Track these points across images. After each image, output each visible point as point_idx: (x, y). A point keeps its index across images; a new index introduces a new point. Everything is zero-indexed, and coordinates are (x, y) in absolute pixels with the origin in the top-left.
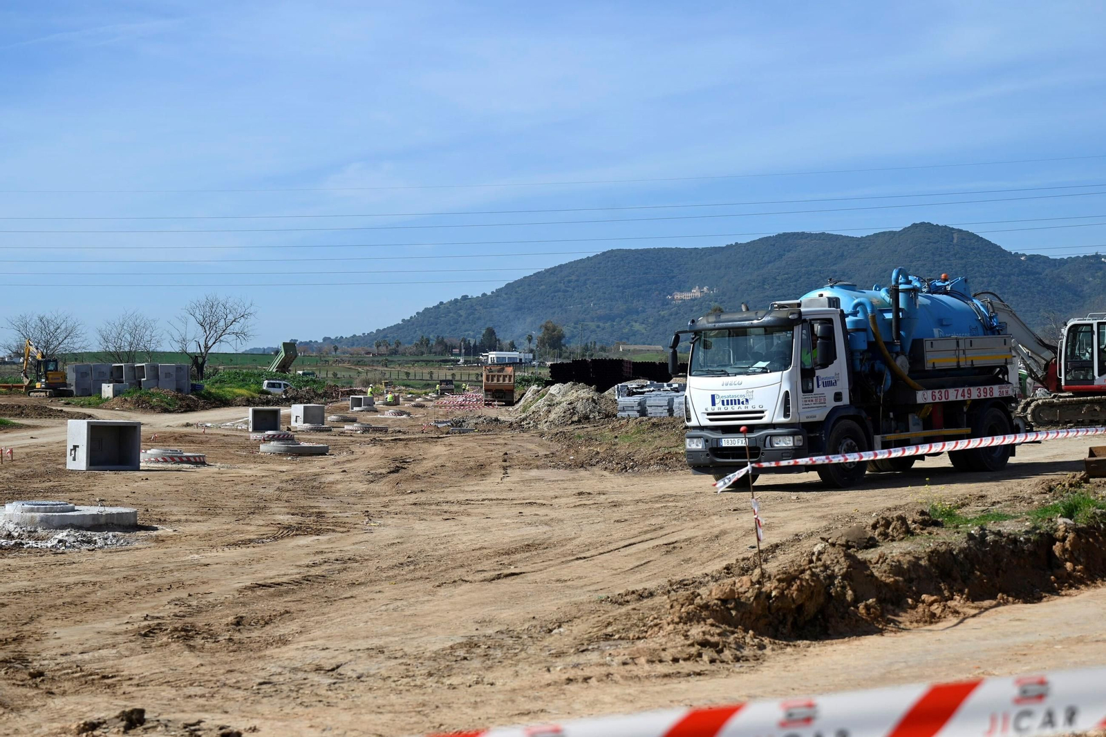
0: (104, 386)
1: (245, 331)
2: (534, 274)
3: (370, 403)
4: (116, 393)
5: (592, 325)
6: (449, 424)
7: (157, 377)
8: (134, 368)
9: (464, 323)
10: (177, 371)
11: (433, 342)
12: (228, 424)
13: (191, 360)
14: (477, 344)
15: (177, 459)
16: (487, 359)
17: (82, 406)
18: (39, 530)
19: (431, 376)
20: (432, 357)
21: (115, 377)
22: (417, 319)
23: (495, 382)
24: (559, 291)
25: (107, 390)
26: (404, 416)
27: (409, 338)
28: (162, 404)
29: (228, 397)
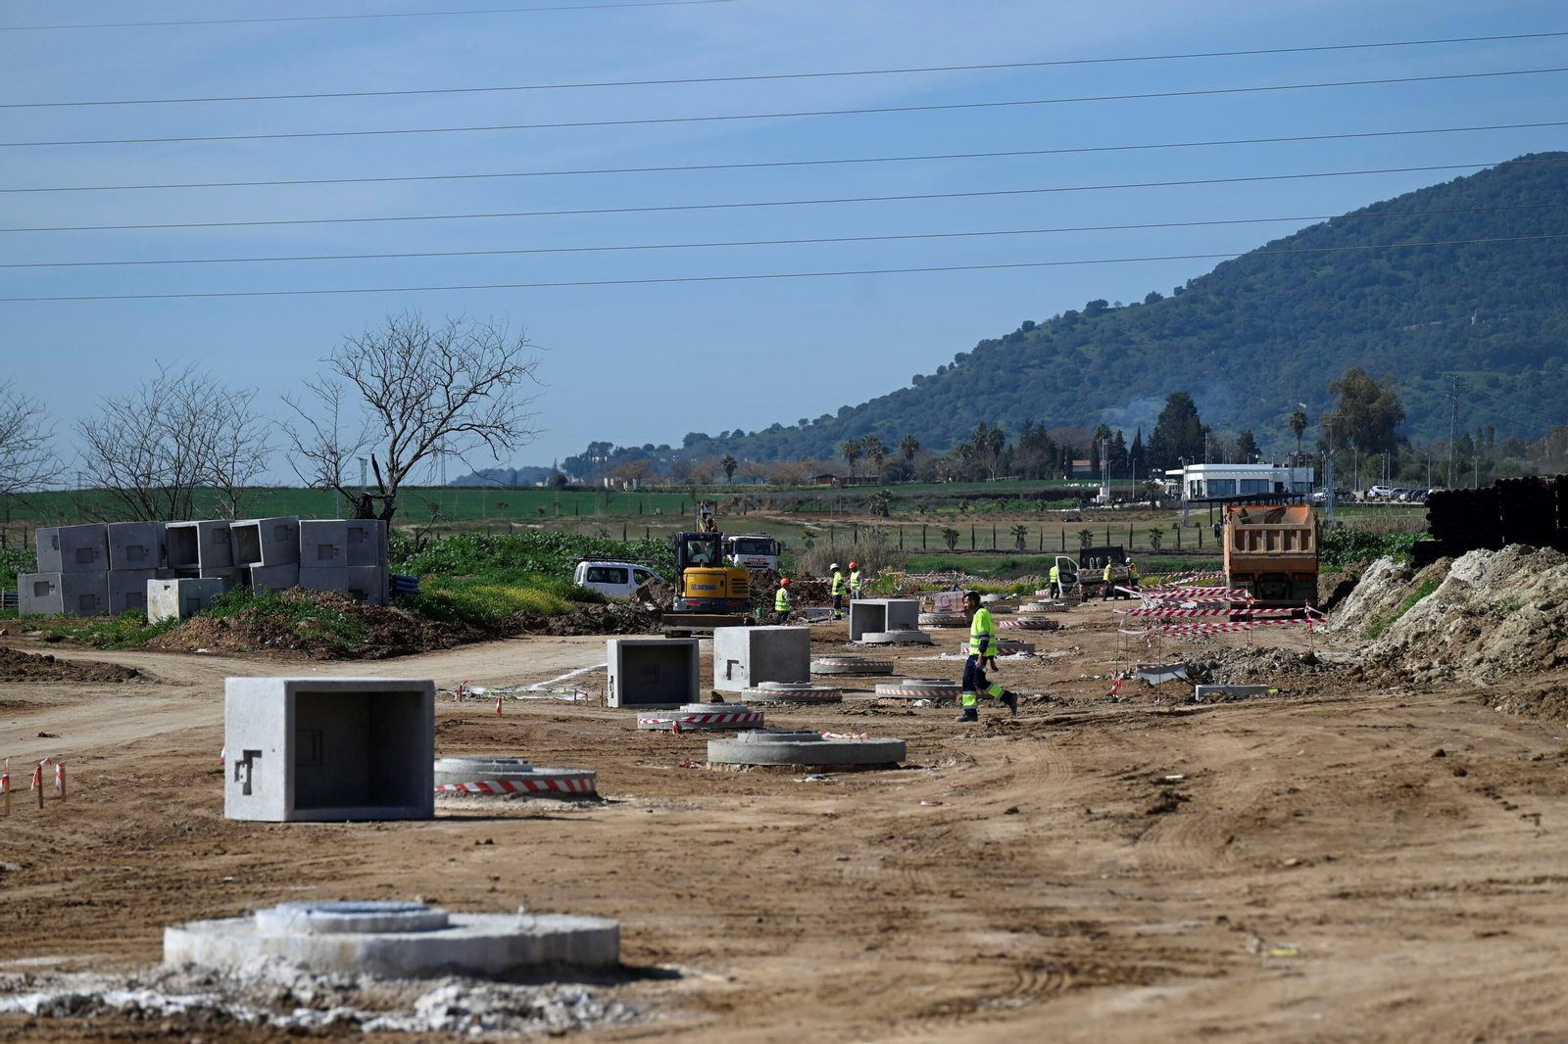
0: (154, 587)
1: (506, 419)
2: (1301, 234)
3: (906, 619)
4: (190, 607)
5: (1476, 380)
6: (1182, 674)
7: (294, 557)
8: (226, 533)
9: (1095, 382)
10: (350, 539)
11: (1014, 441)
12: (534, 687)
13: (351, 509)
14: (1145, 441)
15: (519, 786)
16: (1180, 487)
17: (99, 645)
18: (365, 981)
19: (1021, 541)
20: (1012, 485)
21: (176, 557)
22: (959, 374)
23: (1262, 550)
24: (1375, 281)
25: (163, 598)
26: (1018, 657)
27: (938, 431)
28: (327, 635)
29: (495, 612)
